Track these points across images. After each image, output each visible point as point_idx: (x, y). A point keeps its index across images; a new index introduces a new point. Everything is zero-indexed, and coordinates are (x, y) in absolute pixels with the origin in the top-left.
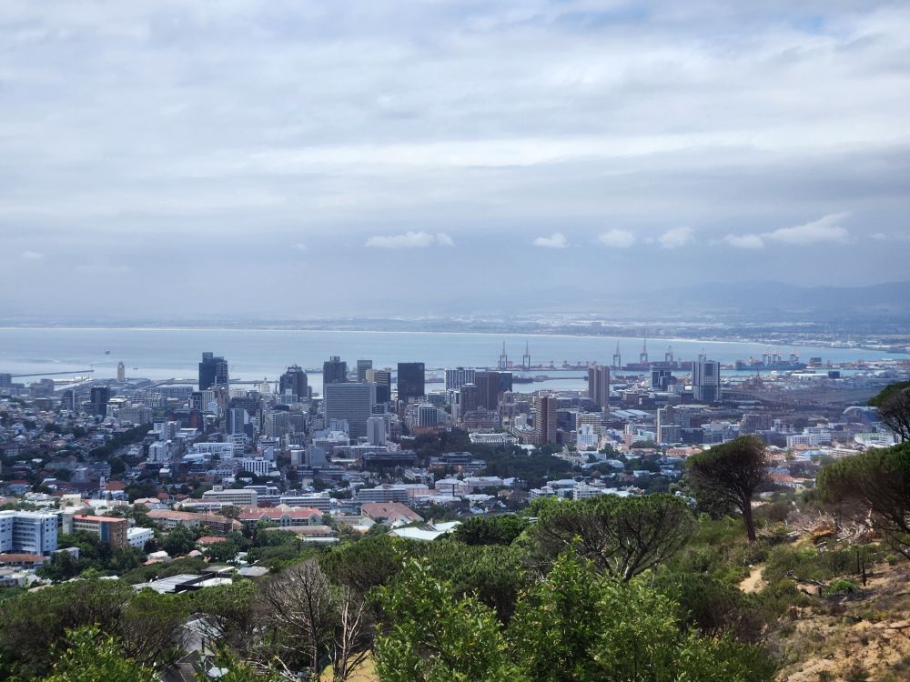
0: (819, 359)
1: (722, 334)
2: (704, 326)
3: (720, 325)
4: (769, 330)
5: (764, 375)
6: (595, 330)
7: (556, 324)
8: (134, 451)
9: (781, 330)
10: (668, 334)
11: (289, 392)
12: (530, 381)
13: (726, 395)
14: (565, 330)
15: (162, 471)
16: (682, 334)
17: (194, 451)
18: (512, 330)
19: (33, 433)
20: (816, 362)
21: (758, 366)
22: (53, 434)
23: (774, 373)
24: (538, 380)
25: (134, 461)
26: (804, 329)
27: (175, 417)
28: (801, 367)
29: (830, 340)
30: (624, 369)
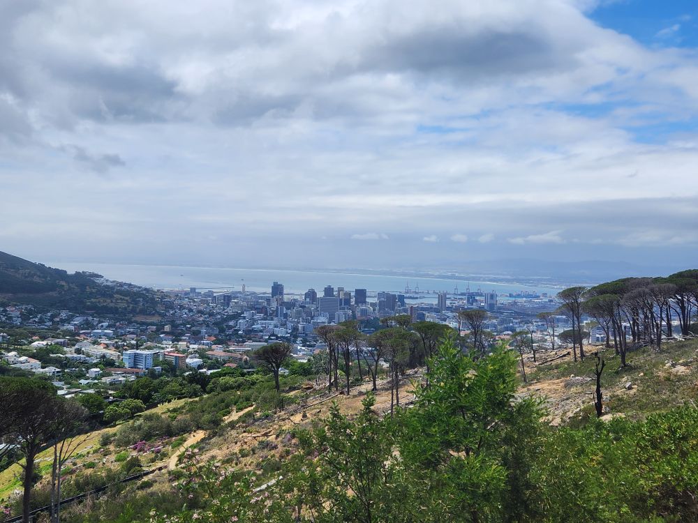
0: (546, 294)
1: (508, 281)
2: (502, 277)
3: (509, 277)
4: (529, 280)
5: (519, 300)
6: (453, 277)
7: (437, 274)
8: (231, 323)
9: (534, 280)
10: (484, 280)
11: (308, 300)
12: (417, 298)
13: (499, 308)
14: (440, 277)
15: (240, 332)
16: (490, 280)
17: (258, 324)
18: (417, 276)
19: (191, 314)
20: (545, 295)
21: (519, 296)
22: (199, 315)
23: (524, 299)
24: (420, 298)
25: (230, 327)
26: (545, 280)
27: (256, 309)
28: (537, 297)
29: (556, 285)
30: (459, 295)
